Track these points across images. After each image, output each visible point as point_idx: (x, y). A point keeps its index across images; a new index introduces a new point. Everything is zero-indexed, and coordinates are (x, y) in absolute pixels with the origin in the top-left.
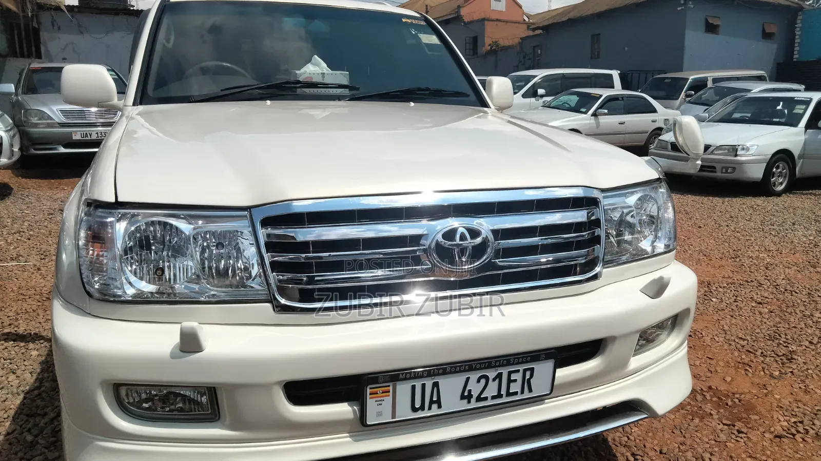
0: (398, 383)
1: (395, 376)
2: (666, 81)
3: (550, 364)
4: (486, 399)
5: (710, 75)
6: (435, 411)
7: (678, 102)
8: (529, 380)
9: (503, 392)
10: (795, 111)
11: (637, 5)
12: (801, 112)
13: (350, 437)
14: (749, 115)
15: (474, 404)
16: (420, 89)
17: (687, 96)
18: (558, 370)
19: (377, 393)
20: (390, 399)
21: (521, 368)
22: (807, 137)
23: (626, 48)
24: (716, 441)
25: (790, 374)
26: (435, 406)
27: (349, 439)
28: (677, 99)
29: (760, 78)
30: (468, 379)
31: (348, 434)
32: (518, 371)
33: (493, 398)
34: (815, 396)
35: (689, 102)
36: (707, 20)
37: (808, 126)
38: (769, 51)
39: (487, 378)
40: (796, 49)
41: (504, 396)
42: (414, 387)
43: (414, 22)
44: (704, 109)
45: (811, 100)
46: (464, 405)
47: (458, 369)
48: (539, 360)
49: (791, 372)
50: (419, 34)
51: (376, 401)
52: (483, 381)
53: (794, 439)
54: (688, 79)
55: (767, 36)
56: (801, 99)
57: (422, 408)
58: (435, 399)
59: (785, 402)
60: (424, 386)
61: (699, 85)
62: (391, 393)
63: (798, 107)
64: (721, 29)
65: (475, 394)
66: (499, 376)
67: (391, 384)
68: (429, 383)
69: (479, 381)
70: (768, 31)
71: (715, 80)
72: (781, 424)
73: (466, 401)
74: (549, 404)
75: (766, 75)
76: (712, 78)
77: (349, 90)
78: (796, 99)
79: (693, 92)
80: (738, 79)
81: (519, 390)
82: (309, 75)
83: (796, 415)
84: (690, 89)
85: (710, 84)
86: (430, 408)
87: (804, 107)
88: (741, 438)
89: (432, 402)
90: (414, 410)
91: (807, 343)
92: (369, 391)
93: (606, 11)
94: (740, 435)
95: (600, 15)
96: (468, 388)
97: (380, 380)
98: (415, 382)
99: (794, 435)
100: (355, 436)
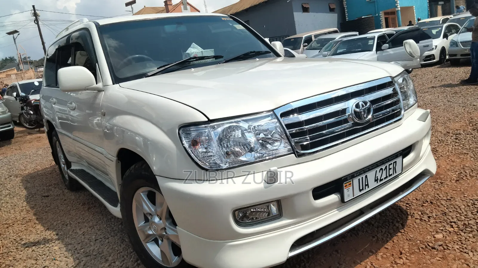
0: (354, 179)
1: (353, 176)
2: (292, 40)
3: (401, 158)
4: (382, 180)
5: (313, 34)
6: (367, 190)
7: (300, 50)
8: (395, 167)
9: (388, 175)
10: (369, 44)
11: (265, 2)
12: (372, 43)
13: (337, 210)
14: (346, 50)
15: (379, 183)
16: (251, 52)
17: (304, 46)
18: (404, 159)
19: (347, 186)
20: (351, 188)
21: (392, 162)
22: (378, 55)
23: (265, 26)
24: (435, 189)
25: (441, 157)
26: (367, 187)
27: (337, 212)
28: (300, 49)
29: (335, 32)
30: (376, 171)
31: (336, 210)
32: (391, 164)
33: (385, 178)
34: (457, 162)
35: (307, 49)
36: (302, 6)
37: (377, 50)
38: (334, 17)
39: (382, 169)
40: (346, 15)
41: (388, 177)
42: (359, 179)
43: (228, 19)
44: (319, 51)
45: (375, 37)
46: (376, 184)
47: (373, 167)
48: (398, 157)
49: (441, 156)
50: (234, 25)
51: (347, 190)
52: (381, 171)
53: (464, 180)
54: (302, 38)
55: (332, 10)
56: (370, 37)
57: (363, 189)
58: (366, 184)
59: (448, 167)
60: (362, 178)
61: (308, 40)
62: (352, 186)
63: (370, 41)
64: (310, 9)
65: (379, 178)
66: (386, 167)
67: (351, 180)
68: (364, 176)
69: (380, 172)
70: (332, 8)
71: (316, 36)
72: (455, 176)
73: (376, 182)
74: (401, 177)
75: (338, 30)
76: (313, 35)
77: (215, 59)
78: (367, 37)
79: (307, 44)
80: (325, 34)
81: (392, 173)
82: (195, 54)
83: (457, 171)
84: (305, 42)
85: (313, 39)
86: (365, 189)
87: (372, 41)
88: (444, 185)
89: (366, 185)
90: (360, 190)
91: (437, 144)
92: (344, 185)
93: (250, 8)
94: (443, 184)
95: (247, 10)
96: (377, 176)
97: (348, 179)
98: (359, 177)
99: (462, 178)
100: (340, 209)
